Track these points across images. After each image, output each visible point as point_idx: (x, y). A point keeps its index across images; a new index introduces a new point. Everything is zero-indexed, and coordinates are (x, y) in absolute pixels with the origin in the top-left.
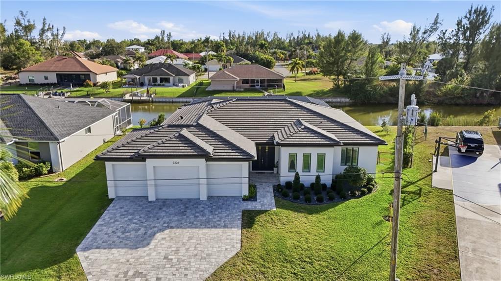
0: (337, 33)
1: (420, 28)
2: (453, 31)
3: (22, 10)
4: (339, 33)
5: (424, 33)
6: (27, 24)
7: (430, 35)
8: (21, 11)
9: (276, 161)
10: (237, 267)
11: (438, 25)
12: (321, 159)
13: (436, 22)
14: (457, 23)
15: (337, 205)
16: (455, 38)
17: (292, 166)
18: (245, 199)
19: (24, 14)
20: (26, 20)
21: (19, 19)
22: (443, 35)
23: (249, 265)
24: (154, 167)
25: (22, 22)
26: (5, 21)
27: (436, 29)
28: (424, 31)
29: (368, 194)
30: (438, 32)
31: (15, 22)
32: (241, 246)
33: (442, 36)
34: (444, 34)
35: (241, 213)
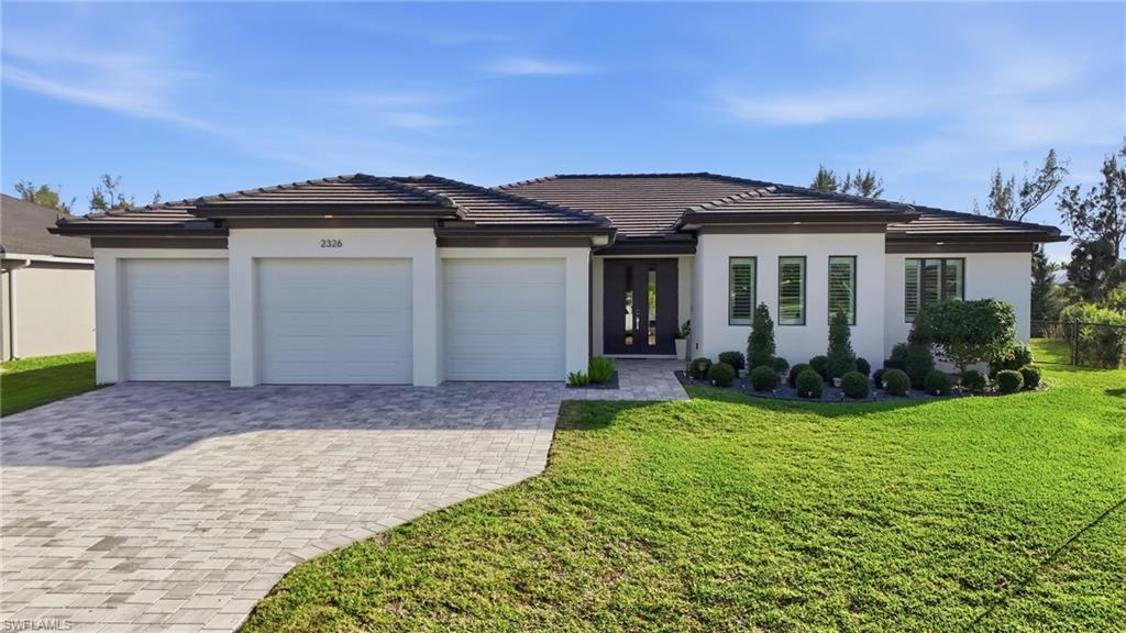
0: (815, 175)
1: (1013, 180)
2: (1094, 189)
3: (109, 173)
4: (820, 175)
5: (1025, 193)
6: (117, 203)
7: (1039, 198)
8: (107, 176)
9: (681, 323)
10: (522, 517)
11: (1057, 173)
12: (842, 277)
13: (1050, 169)
14: (1103, 167)
15: (924, 402)
16: (1105, 202)
17: (742, 306)
18: (577, 383)
19: (113, 182)
20: (116, 195)
21: (99, 194)
22: (1072, 198)
23: (578, 513)
24: (257, 260)
25: (107, 199)
26: (74, 200)
27: (1054, 183)
28: (1022, 188)
29: (1023, 389)
30: (1059, 189)
31: (92, 198)
32: (549, 464)
33: (1068, 199)
34: (1075, 193)
35: (559, 406)
